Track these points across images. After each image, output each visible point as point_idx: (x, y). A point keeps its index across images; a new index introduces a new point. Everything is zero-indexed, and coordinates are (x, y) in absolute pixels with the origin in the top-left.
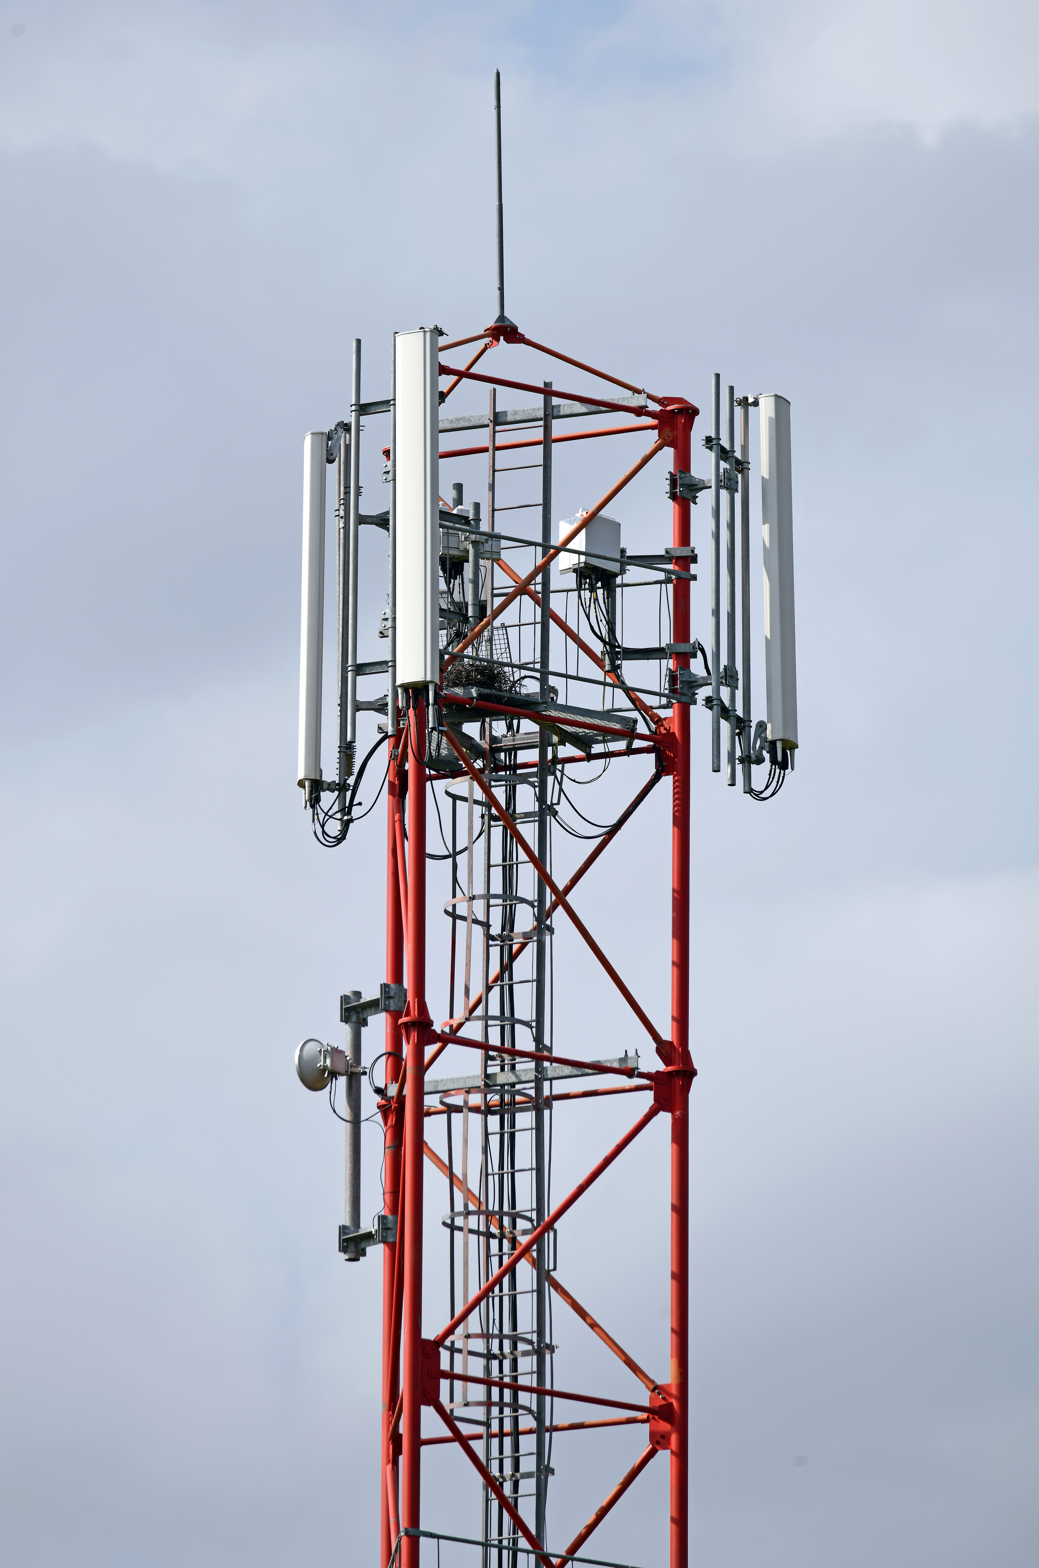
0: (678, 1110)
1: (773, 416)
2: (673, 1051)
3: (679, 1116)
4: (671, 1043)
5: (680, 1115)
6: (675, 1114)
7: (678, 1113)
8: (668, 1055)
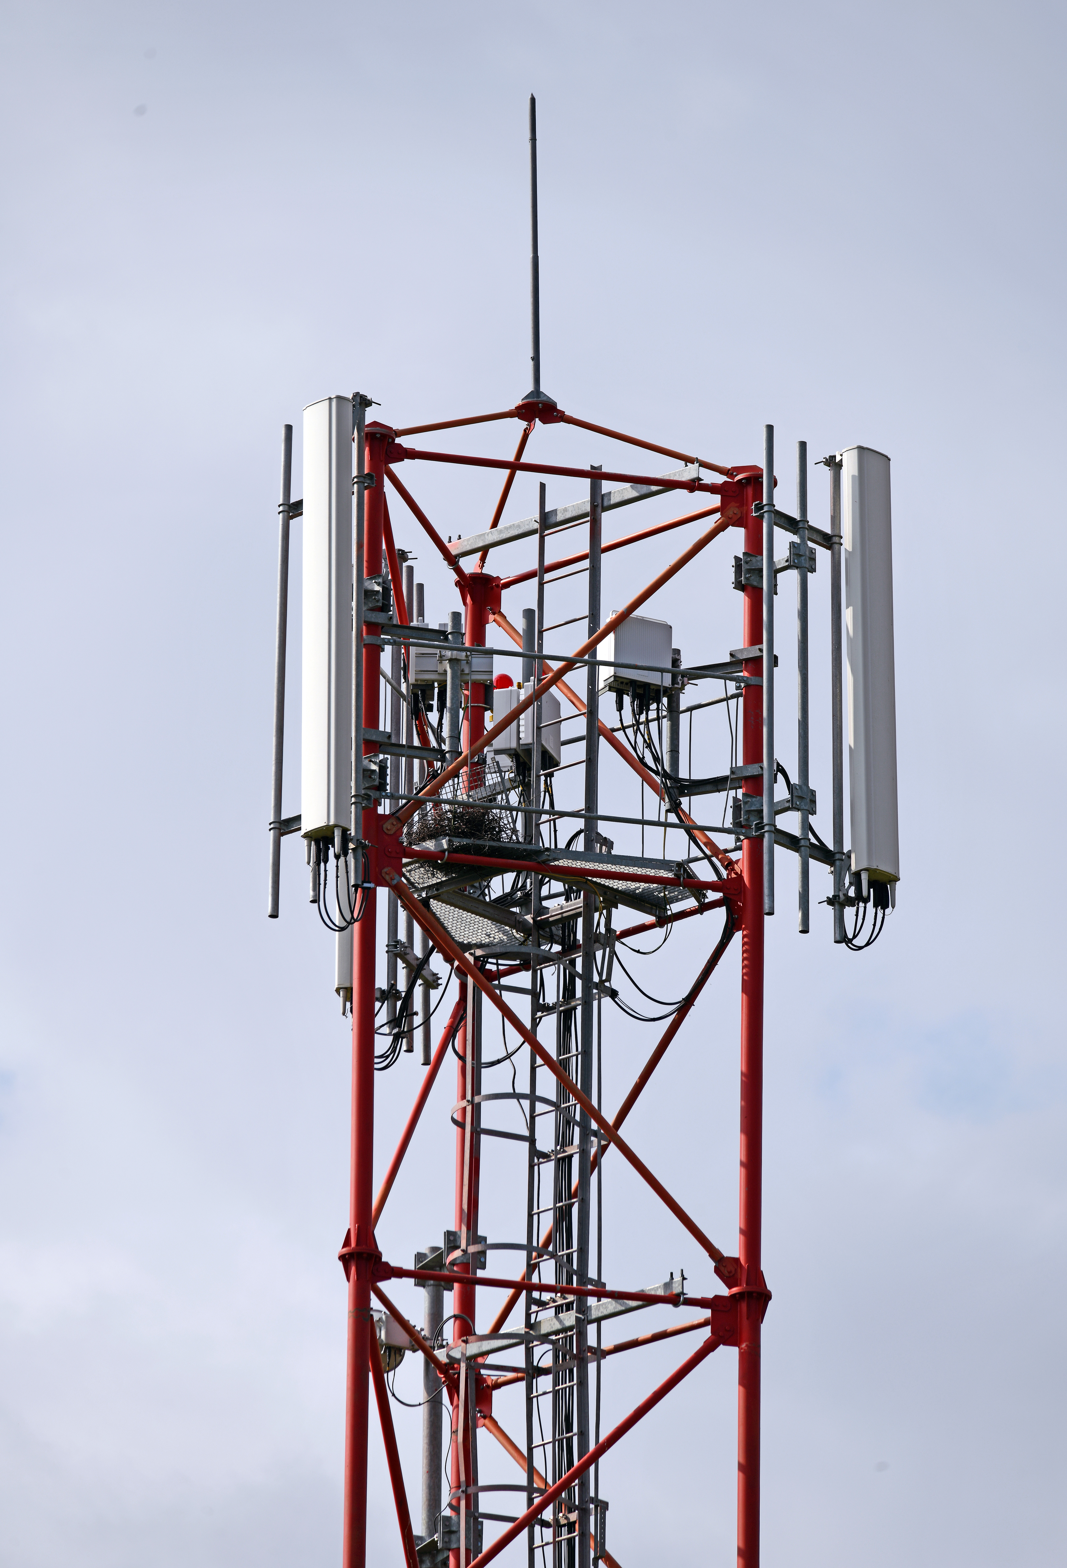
0: (745, 1342)
1: (856, 474)
2: (739, 1270)
3: (744, 1349)
4: (736, 1260)
5: (746, 1348)
6: (741, 1347)
7: (744, 1346)
8: (731, 1275)
